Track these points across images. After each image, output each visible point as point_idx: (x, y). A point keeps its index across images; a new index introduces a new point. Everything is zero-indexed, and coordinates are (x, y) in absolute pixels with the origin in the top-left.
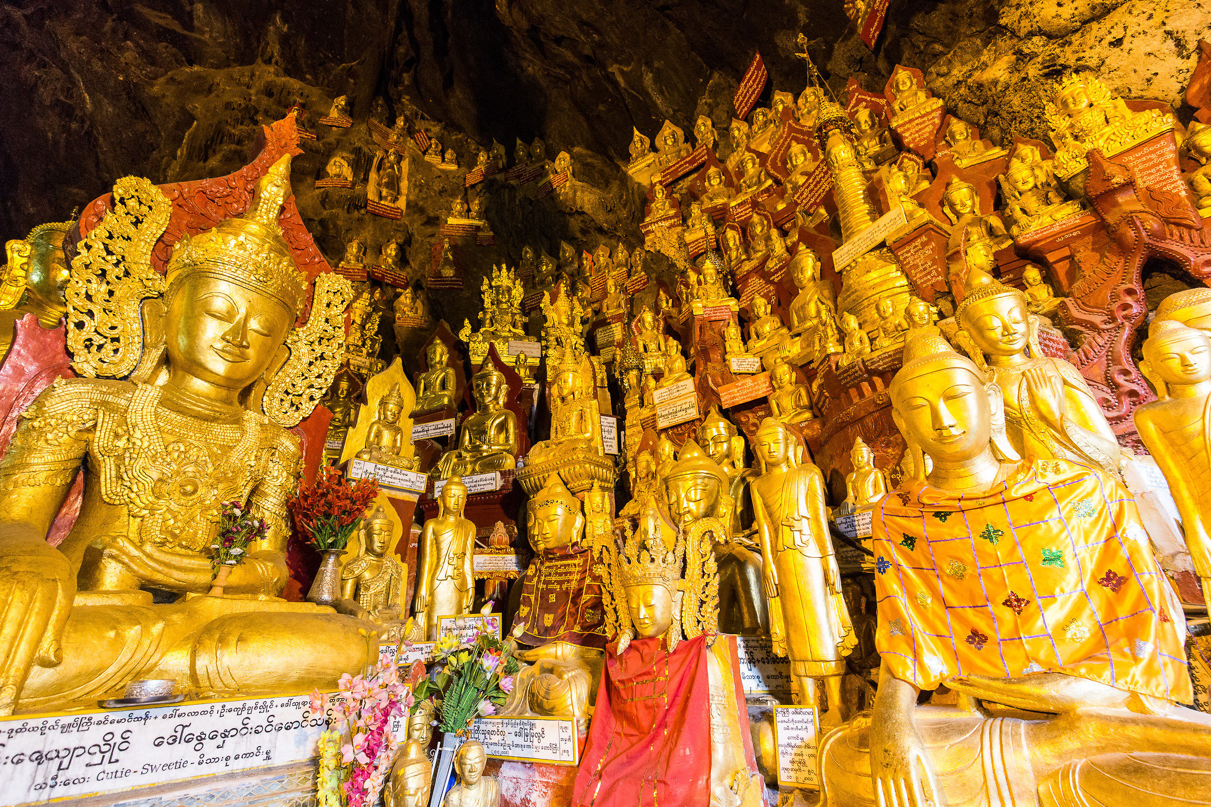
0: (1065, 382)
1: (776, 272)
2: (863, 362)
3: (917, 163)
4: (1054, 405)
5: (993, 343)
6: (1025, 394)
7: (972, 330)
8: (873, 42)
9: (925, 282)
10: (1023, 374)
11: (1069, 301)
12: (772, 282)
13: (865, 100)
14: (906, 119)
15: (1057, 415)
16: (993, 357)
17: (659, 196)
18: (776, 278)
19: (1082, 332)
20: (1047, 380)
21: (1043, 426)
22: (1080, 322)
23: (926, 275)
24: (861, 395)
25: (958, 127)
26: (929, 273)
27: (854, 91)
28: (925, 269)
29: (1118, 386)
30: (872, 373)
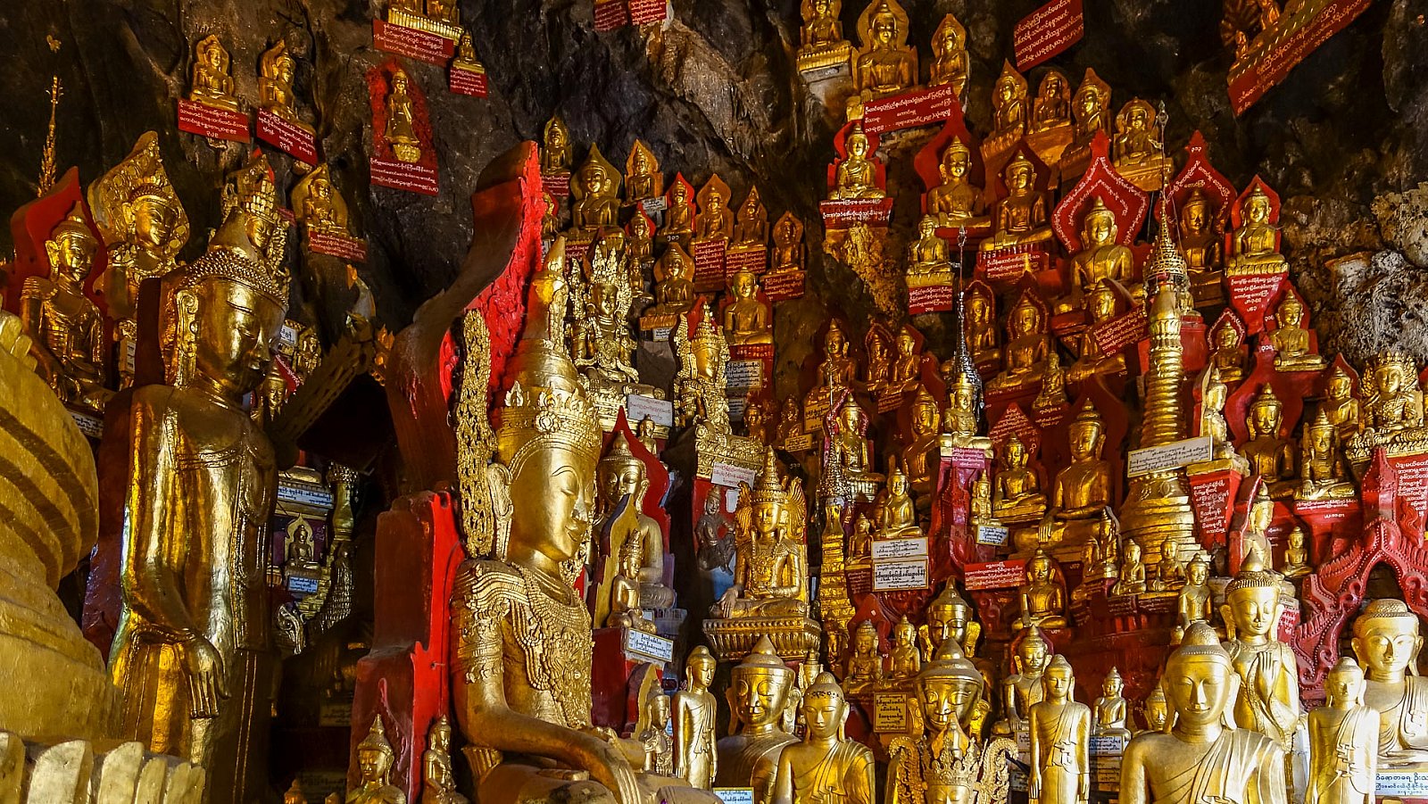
0: (1283, 666)
1: (1046, 416)
2: (1137, 600)
3: (1238, 334)
4: (1270, 683)
5: (1246, 624)
6: (1254, 672)
7: (1235, 608)
8: (1240, 110)
9: (1210, 529)
10: (1258, 654)
11: (1313, 578)
12: (1037, 426)
13: (1205, 178)
14: (1244, 273)
15: (1269, 694)
16: (1242, 634)
17: (859, 153)
18: (1044, 423)
19: (1312, 609)
20: (1271, 663)
21: (1257, 699)
22: (1315, 600)
23: (1212, 522)
24: (1125, 628)
25: (1294, 308)
26: (1216, 521)
27: (1197, 156)
28: (1213, 515)
29: (1319, 661)
30: (1141, 611)
